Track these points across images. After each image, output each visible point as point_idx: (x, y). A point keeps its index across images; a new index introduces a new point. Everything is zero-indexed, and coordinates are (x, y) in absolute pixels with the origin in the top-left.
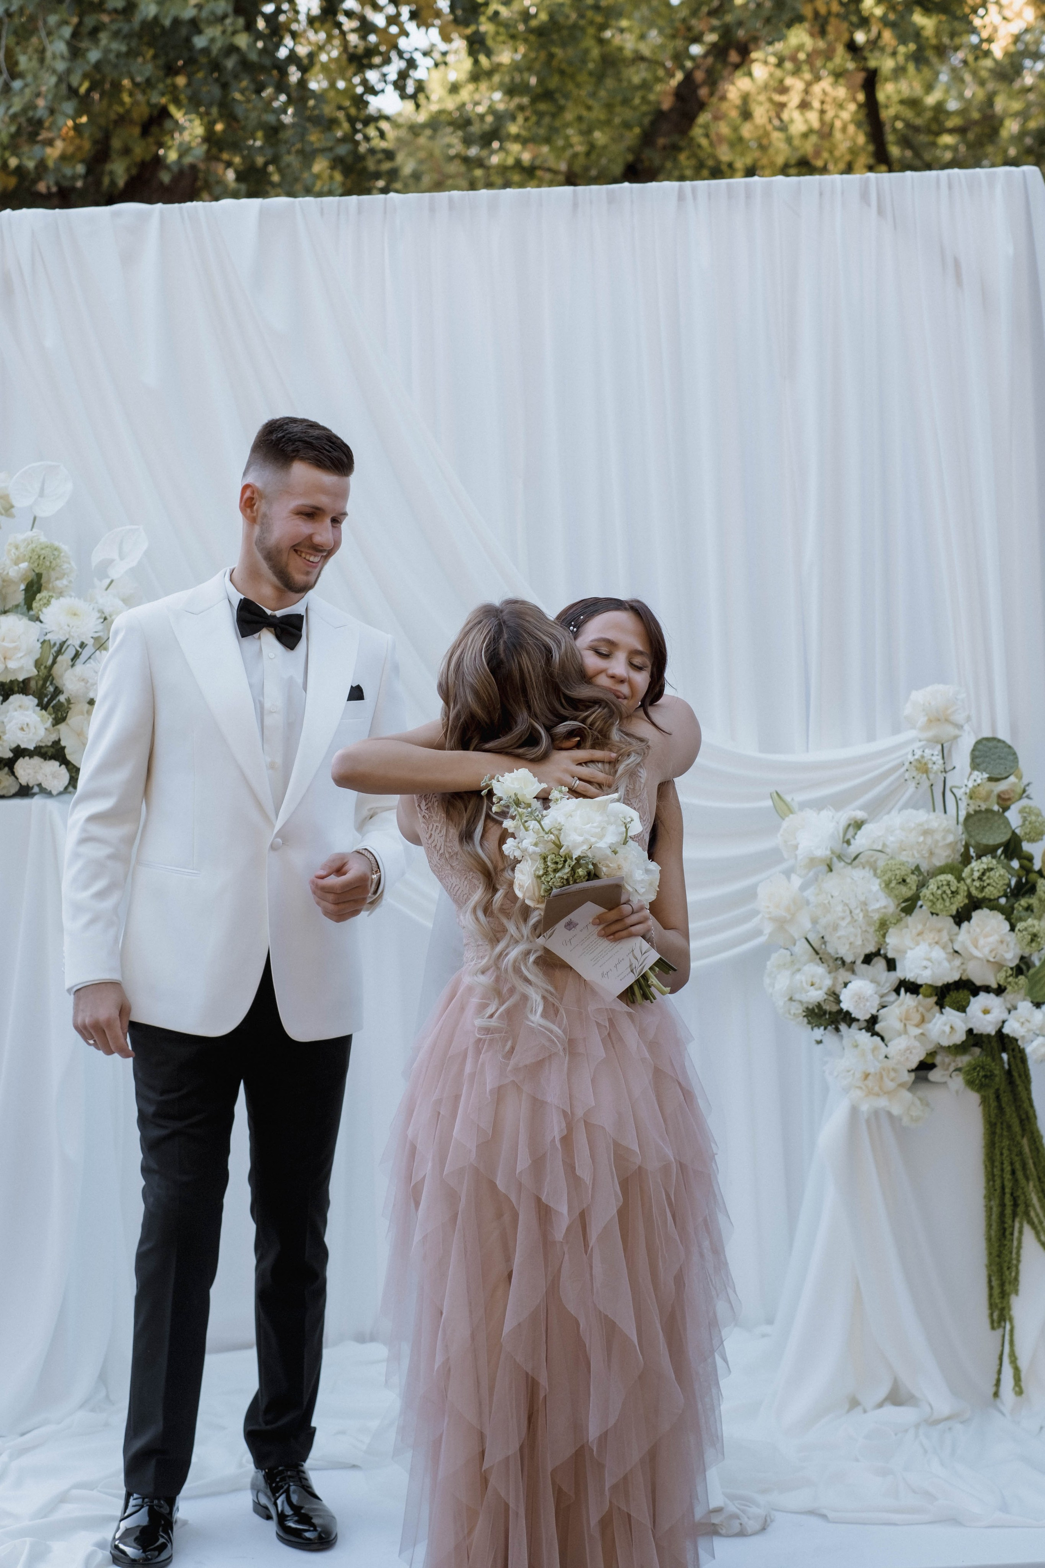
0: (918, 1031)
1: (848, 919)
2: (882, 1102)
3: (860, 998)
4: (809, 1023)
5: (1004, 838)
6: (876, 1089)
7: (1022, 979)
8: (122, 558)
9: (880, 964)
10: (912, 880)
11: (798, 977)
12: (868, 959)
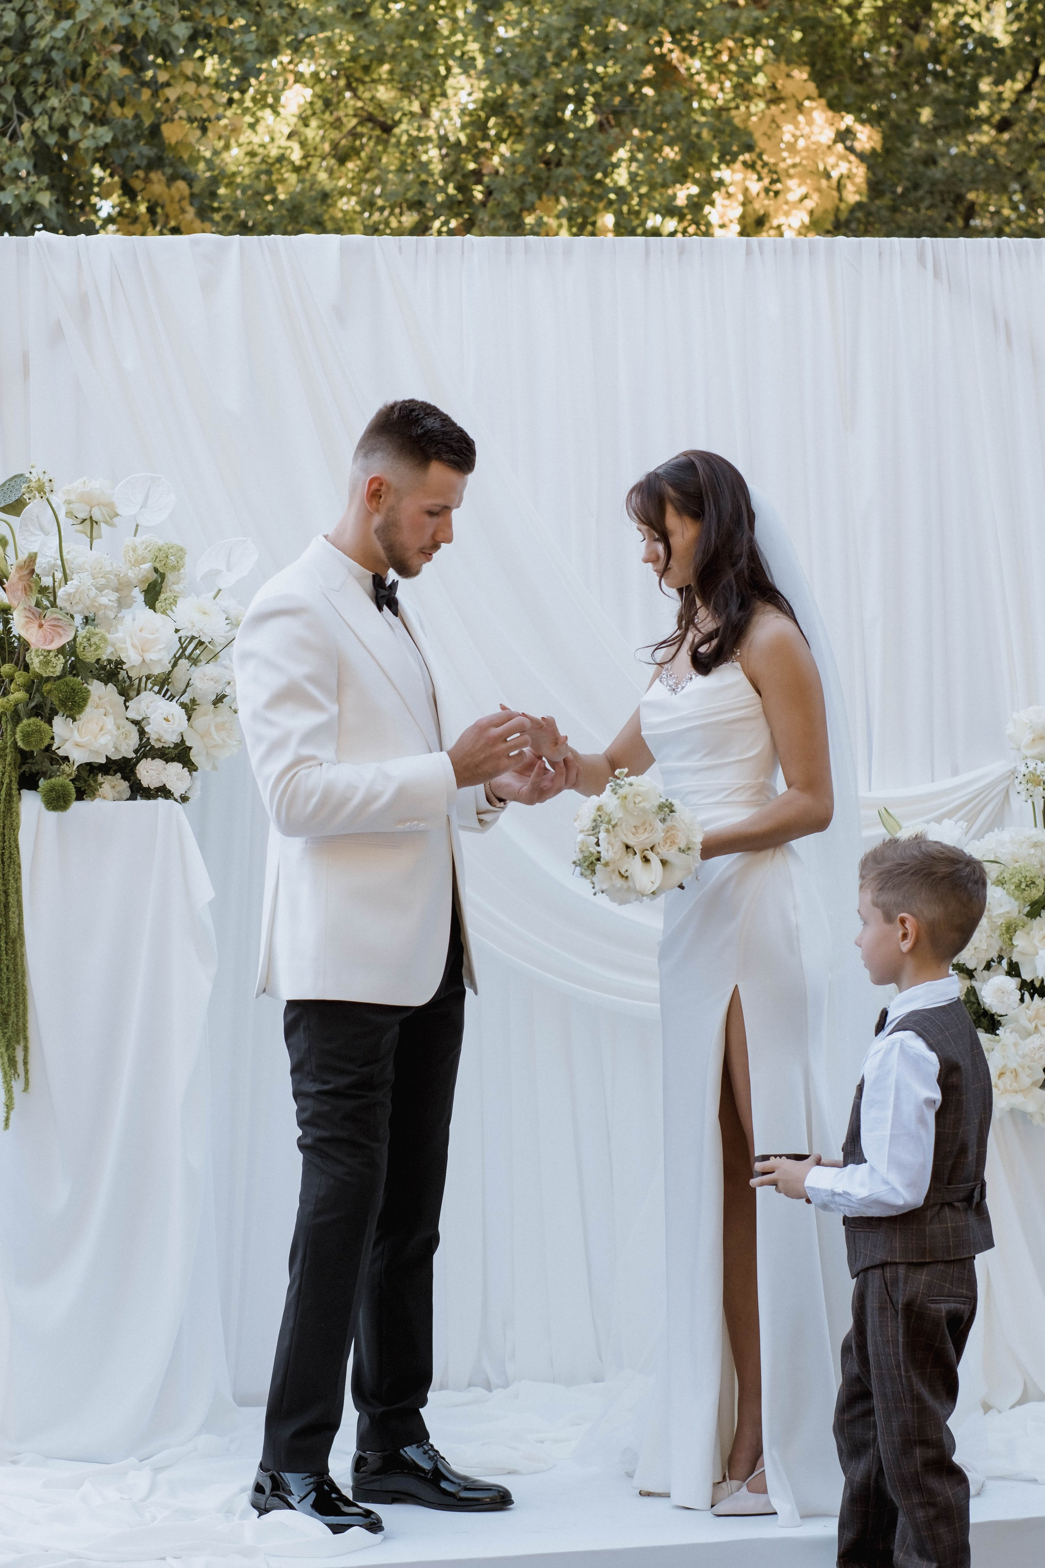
2: (1018, 1100)
8: (229, 569)
9: (1004, 969)
10: (1041, 882)
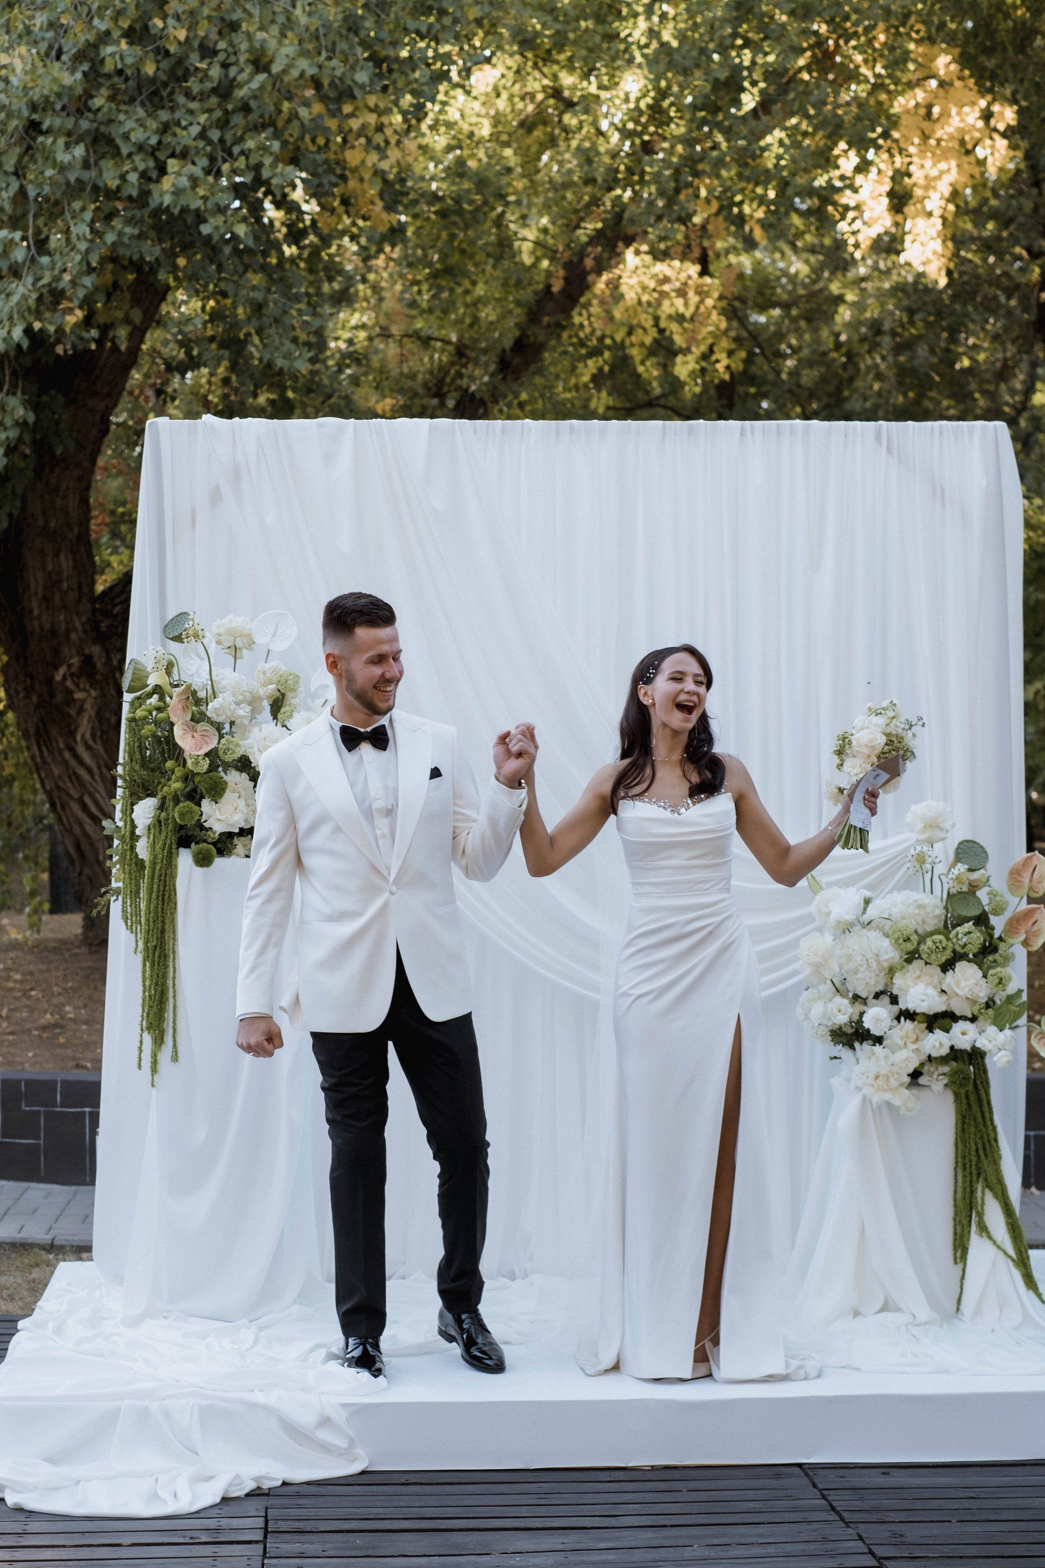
0: (915, 1046)
1: (865, 966)
2: (888, 1096)
3: (877, 1020)
4: (832, 1041)
5: (976, 912)
6: (885, 1086)
7: (990, 1012)
9: (886, 999)
10: (915, 938)
11: (830, 1005)
12: (877, 996)
